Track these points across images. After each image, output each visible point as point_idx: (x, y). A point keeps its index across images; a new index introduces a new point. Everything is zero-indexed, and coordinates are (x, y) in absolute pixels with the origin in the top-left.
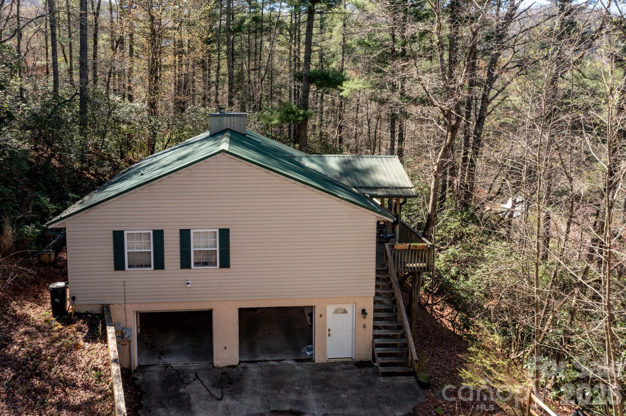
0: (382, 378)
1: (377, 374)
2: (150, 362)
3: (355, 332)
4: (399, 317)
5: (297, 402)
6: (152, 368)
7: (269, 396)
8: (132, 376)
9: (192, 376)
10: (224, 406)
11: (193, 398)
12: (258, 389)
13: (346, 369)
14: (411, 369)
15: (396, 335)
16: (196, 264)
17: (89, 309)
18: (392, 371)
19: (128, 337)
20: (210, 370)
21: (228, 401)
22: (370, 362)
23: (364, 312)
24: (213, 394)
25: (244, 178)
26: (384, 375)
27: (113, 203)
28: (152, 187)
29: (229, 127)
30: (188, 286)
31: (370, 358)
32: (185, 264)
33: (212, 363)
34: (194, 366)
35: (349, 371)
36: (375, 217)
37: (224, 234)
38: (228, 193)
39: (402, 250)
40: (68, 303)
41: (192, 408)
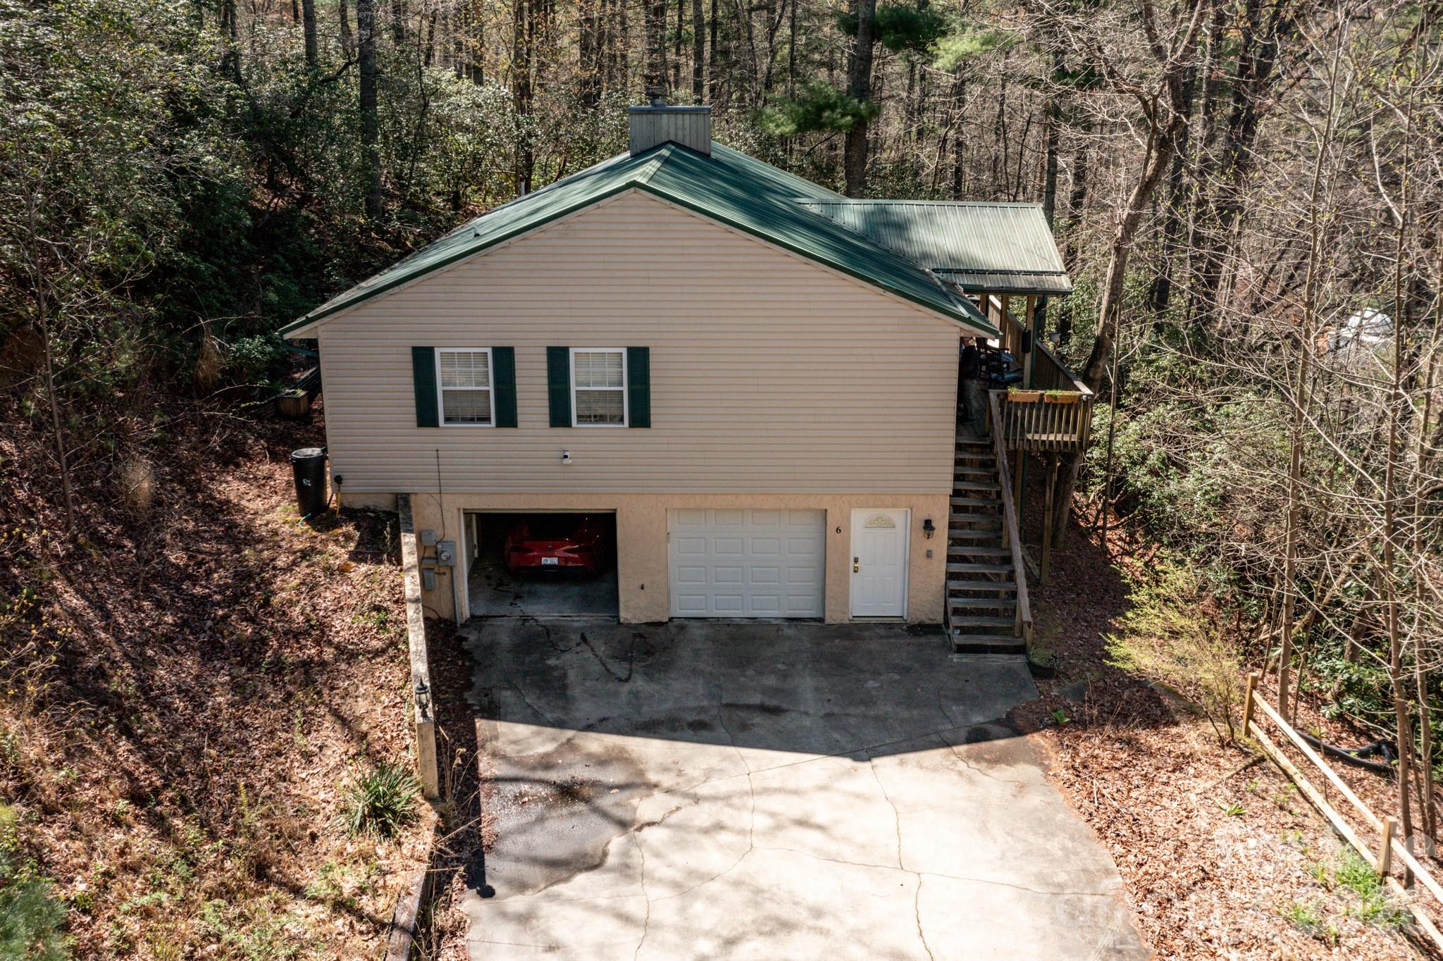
0: (956, 655)
1: (948, 647)
2: (495, 610)
3: (910, 564)
4: (1005, 540)
5: (777, 691)
6: (498, 622)
7: (722, 678)
8: (458, 634)
9: (576, 638)
10: (630, 692)
11: (572, 676)
12: (701, 666)
13: (887, 637)
14: (1019, 642)
15: (998, 575)
16: (581, 418)
17: (370, 502)
18: (979, 642)
19: (448, 558)
20: (612, 628)
21: (639, 683)
22: (938, 626)
23: (928, 525)
24: (613, 670)
25: (680, 243)
26: (962, 649)
27: (413, 290)
28: (488, 258)
29: (672, 138)
30: (566, 461)
31: (940, 619)
32: (559, 417)
33: (617, 617)
34: (582, 620)
35: (892, 640)
36: (957, 330)
37: (639, 359)
38: (645, 274)
39: (1025, 404)
40: (329, 490)
41: (569, 693)
